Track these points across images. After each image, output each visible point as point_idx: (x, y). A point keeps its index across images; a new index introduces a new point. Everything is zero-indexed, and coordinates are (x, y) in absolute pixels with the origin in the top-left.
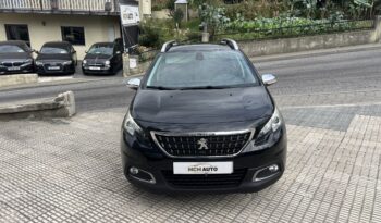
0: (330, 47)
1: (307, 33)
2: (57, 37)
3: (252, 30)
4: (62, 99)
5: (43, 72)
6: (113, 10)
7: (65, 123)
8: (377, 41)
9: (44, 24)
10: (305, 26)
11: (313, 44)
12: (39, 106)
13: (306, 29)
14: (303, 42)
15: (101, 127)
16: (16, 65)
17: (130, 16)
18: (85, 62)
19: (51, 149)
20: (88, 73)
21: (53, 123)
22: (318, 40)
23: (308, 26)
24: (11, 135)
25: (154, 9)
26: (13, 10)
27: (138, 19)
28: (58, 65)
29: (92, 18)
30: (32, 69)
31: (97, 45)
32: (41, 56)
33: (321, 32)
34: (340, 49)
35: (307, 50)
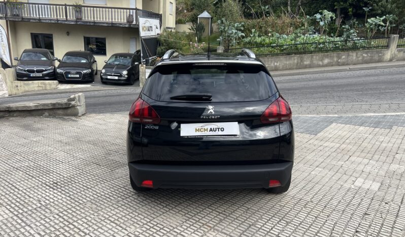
0: (343, 64)
1: (321, 50)
2: (80, 47)
3: (269, 45)
4: (73, 99)
5: (63, 79)
6: (134, 22)
7: (74, 120)
8: (391, 60)
9: (68, 34)
10: (320, 44)
11: (326, 61)
12: (54, 104)
13: (321, 46)
14: (316, 58)
15: (105, 124)
16: (38, 71)
17: (150, 29)
18: (104, 71)
19: (59, 137)
20: (105, 82)
21: (64, 120)
22: (332, 57)
23: (323, 43)
24: (27, 127)
25: (178, 22)
26: (40, 19)
27: (158, 31)
28: (77, 73)
29: (114, 29)
30: (53, 76)
31: (116, 56)
32: (62, 64)
33: (336, 49)
34: (352, 67)
35: (319, 66)
